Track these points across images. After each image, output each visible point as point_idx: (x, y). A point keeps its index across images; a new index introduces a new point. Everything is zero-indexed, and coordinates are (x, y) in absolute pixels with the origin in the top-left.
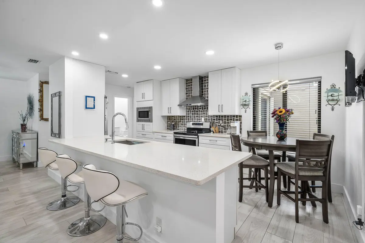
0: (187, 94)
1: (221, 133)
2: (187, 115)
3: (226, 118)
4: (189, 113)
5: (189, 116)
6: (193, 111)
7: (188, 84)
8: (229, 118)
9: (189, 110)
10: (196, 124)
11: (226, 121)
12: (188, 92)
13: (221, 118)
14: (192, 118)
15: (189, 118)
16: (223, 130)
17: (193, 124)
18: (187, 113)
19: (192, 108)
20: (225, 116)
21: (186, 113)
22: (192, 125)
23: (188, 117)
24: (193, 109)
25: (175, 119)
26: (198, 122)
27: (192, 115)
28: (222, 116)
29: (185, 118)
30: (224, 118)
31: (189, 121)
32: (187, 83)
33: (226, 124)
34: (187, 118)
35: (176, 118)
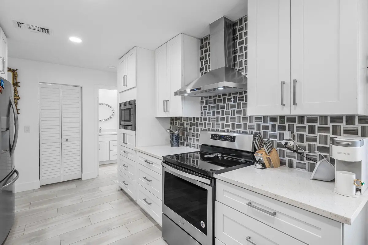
0: (202, 69)
1: (286, 167)
2: (203, 117)
3: (306, 124)
4: (207, 111)
5: (207, 117)
6: (213, 107)
7: (204, 49)
8: (317, 125)
9: (206, 104)
10: (220, 138)
11: (306, 134)
12: (204, 66)
13: (286, 124)
14: (211, 123)
15: (207, 122)
16: (295, 161)
17: (213, 137)
18: (203, 111)
19: (213, 99)
20: (301, 119)
21: (200, 111)
22: (211, 138)
23: (205, 119)
24: (215, 103)
25: (181, 124)
26: (224, 131)
27: (211, 117)
28: (291, 119)
29: (199, 122)
30: (296, 124)
31: (207, 128)
32: (202, 48)
33: (306, 144)
34: (203, 122)
35: (183, 122)
